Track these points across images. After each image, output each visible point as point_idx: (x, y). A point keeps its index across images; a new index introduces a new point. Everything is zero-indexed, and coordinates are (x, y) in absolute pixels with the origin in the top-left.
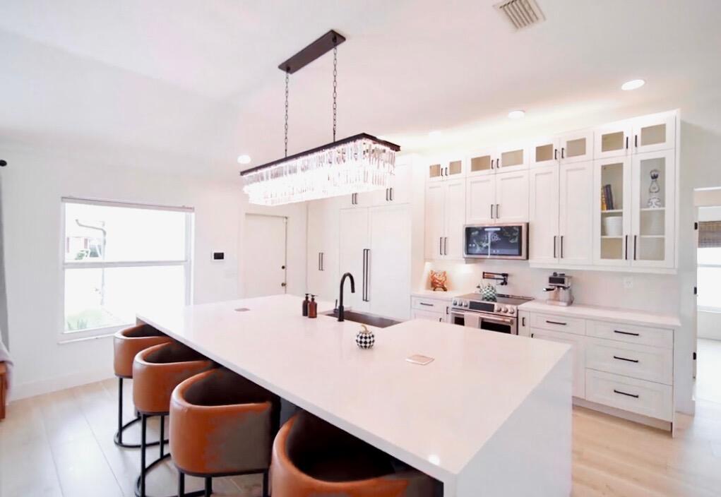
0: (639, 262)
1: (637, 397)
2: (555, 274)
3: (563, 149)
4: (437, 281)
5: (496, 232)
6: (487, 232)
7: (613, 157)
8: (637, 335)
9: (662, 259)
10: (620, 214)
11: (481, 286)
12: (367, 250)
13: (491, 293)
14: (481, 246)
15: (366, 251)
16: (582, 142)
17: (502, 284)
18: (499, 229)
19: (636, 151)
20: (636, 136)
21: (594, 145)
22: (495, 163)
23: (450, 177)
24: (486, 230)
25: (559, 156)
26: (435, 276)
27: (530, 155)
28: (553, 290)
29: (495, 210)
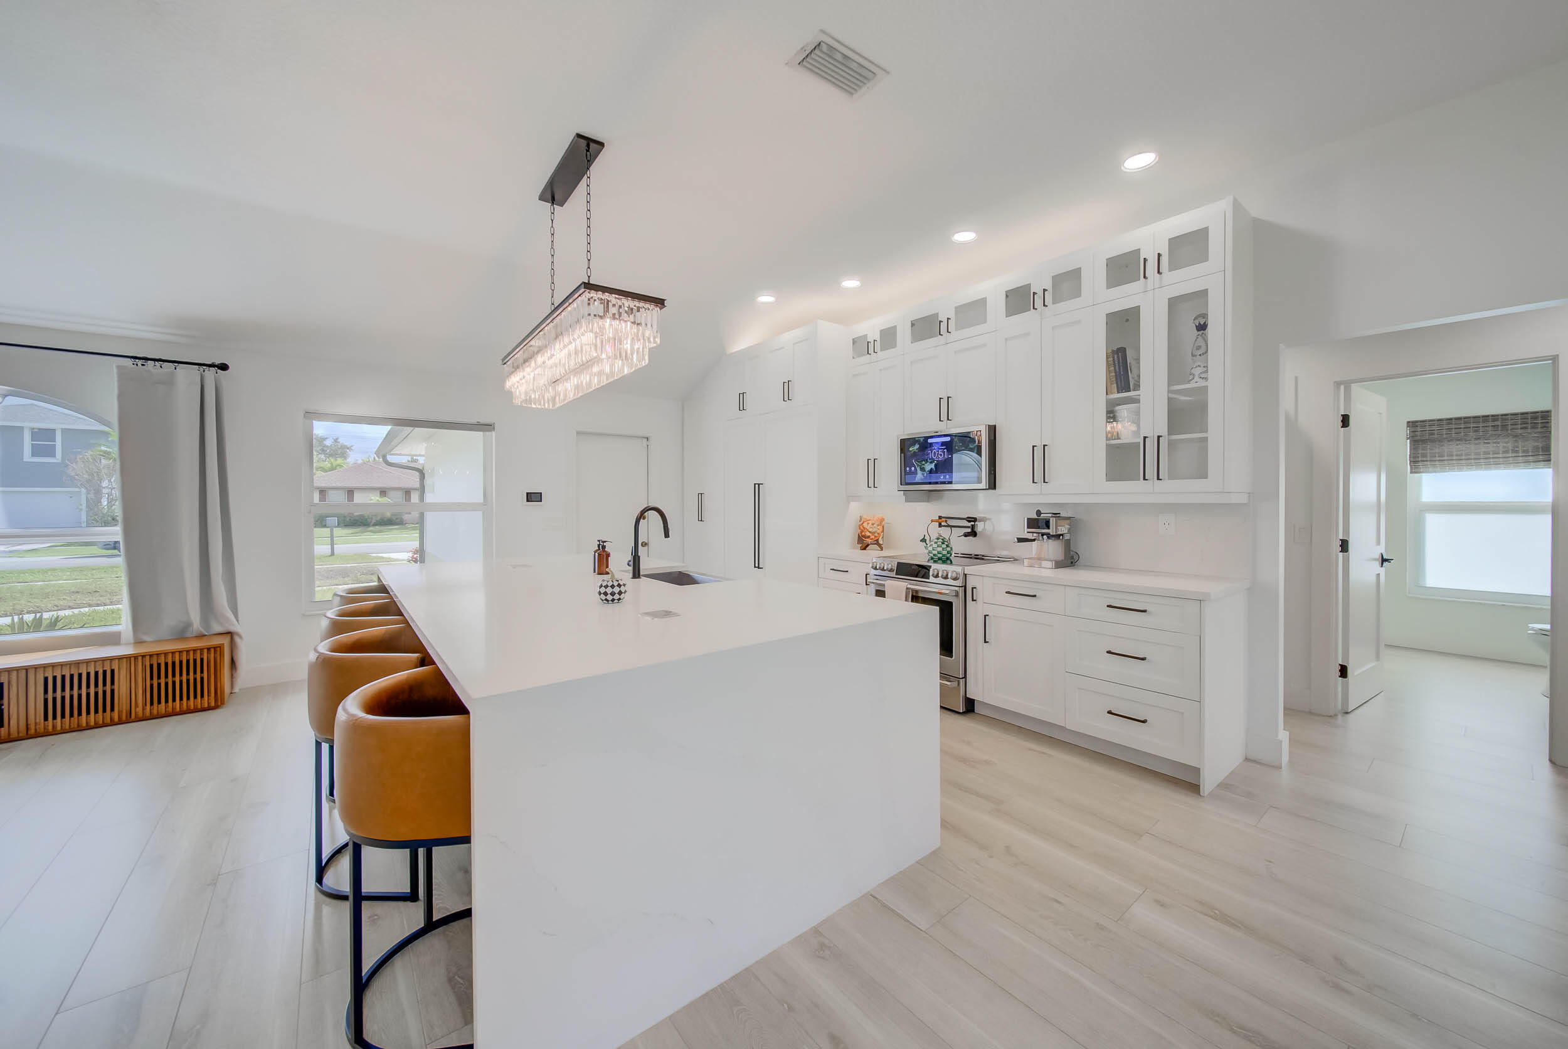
0: (1167, 485)
1: (1144, 722)
2: (1039, 513)
3: (1045, 290)
4: (868, 534)
5: (943, 444)
6: (931, 444)
7: (1125, 297)
8: (1144, 611)
9: (1204, 475)
10: (1136, 401)
11: (927, 538)
12: (759, 484)
13: (940, 549)
14: (923, 469)
15: (758, 486)
16: (1076, 274)
17: (966, 535)
18: (948, 439)
19: (1161, 280)
20: (1159, 255)
21: (1095, 277)
22: (944, 326)
23: (881, 354)
24: (930, 441)
25: (1039, 302)
26: (865, 525)
27: (997, 305)
28: (1034, 540)
29: (945, 406)
